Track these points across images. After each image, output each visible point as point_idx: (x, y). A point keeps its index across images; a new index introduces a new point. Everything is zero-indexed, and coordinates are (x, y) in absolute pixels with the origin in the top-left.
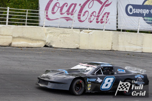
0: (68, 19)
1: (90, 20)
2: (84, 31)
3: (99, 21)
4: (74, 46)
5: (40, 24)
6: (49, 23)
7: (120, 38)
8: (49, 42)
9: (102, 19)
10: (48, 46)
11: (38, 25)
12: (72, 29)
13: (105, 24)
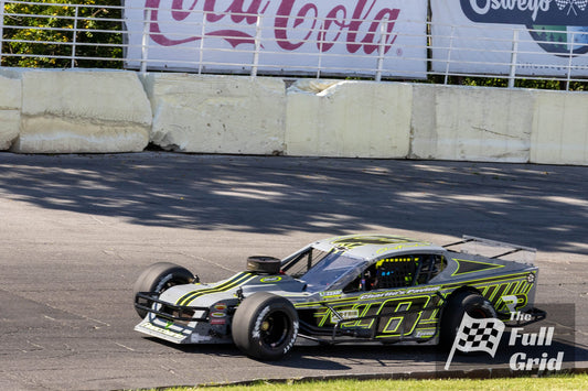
0: (236, 39)
1: (321, 42)
2: (299, 85)
3: (360, 46)
4: (262, 143)
5: (129, 60)
6: (164, 56)
7: (440, 109)
8: (165, 132)
9: (369, 38)
10: (163, 145)
11: (119, 65)
12: (254, 77)
13: (382, 55)
